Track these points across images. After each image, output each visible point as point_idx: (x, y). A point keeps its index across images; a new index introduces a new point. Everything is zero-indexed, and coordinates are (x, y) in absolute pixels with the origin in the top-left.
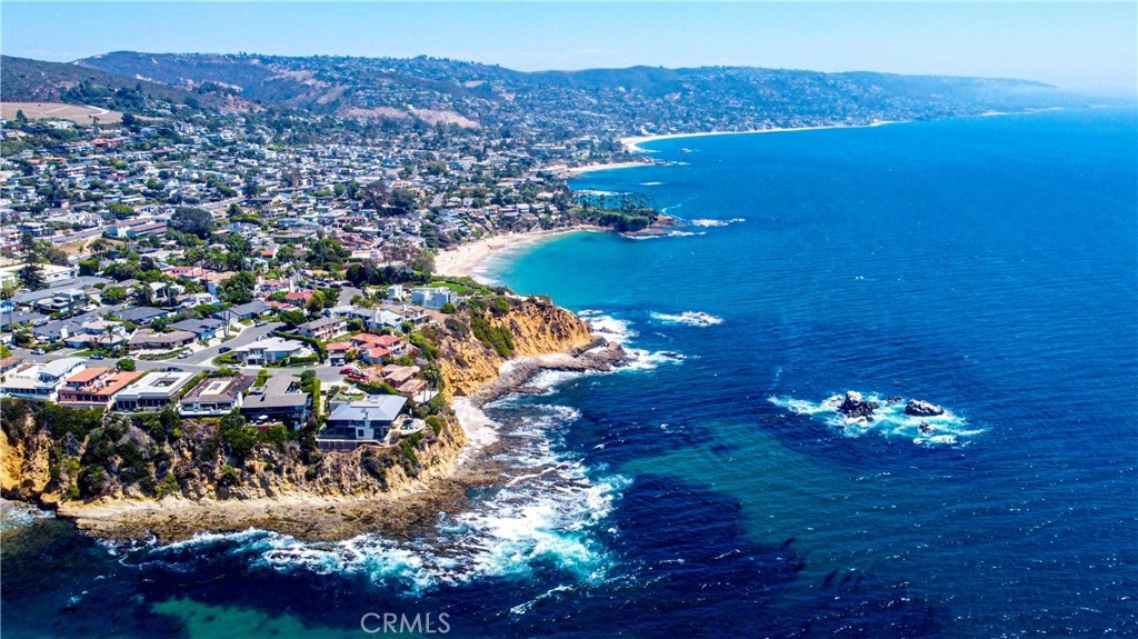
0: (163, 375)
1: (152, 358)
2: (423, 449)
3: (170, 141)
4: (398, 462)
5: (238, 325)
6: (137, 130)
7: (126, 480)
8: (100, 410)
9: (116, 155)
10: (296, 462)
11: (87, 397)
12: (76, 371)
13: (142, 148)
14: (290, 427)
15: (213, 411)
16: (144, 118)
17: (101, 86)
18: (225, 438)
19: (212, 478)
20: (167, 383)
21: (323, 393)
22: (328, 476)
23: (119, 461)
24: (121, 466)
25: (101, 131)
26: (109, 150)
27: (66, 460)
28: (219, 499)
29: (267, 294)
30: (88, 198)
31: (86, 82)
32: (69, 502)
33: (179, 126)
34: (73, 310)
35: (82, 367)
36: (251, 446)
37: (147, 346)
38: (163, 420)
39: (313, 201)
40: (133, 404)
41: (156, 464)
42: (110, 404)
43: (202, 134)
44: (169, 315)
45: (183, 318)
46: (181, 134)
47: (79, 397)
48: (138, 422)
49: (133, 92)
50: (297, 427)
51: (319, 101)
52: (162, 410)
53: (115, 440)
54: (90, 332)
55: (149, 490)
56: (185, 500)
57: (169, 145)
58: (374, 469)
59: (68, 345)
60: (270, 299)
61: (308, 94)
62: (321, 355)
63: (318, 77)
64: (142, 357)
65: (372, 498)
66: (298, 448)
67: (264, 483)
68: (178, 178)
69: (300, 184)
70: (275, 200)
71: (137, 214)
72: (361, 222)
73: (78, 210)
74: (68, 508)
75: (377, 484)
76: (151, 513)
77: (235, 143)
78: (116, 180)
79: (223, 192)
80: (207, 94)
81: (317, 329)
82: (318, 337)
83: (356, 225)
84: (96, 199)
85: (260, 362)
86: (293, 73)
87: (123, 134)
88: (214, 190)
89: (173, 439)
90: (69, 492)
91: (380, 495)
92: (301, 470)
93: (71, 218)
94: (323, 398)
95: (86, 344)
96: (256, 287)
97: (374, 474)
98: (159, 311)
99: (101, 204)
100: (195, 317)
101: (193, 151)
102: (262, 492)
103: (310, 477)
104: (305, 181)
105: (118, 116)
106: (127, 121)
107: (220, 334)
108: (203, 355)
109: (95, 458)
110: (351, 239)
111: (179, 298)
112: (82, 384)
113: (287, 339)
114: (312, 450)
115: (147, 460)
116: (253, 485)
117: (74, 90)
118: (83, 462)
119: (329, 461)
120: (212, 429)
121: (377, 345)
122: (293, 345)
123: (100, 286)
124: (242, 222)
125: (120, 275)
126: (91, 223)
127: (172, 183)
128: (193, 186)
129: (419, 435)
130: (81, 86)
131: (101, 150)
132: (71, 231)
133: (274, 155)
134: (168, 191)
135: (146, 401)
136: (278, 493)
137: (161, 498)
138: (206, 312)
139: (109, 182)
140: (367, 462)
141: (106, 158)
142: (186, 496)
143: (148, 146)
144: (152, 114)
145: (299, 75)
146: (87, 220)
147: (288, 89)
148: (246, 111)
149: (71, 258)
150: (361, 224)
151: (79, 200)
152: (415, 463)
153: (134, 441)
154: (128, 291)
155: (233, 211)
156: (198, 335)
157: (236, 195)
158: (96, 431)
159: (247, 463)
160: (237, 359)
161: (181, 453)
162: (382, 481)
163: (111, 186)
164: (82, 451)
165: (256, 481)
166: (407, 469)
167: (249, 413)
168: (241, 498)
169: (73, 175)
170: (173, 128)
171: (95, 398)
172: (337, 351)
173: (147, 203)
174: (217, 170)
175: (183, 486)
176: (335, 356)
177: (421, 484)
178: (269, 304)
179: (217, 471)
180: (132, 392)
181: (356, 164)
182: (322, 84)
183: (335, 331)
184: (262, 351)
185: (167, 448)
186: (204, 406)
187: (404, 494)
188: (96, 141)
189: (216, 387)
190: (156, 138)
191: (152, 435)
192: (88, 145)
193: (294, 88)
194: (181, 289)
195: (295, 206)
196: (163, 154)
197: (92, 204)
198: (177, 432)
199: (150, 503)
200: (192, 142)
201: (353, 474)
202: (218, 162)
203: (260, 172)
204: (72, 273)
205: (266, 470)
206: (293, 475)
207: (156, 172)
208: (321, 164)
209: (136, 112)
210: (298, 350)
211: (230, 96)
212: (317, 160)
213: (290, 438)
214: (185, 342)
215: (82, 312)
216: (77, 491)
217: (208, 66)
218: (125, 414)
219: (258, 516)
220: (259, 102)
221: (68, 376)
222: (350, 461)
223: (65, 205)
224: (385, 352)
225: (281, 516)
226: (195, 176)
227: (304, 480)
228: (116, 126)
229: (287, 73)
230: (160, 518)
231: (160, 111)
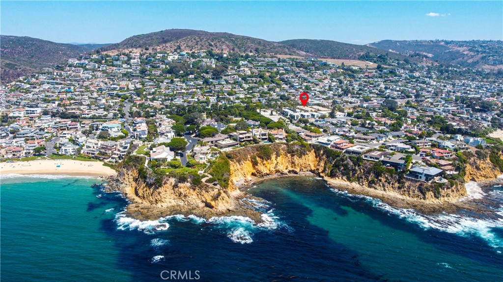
0: (361, 146)
1: (360, 142)
2: (444, 189)
3: (393, 75)
4: (432, 191)
5: (391, 138)
6: (381, 71)
7: (343, 174)
8: (341, 152)
9: (371, 79)
10: (396, 182)
11: (338, 148)
12: (337, 140)
13: (381, 77)
14: (397, 170)
15: (373, 159)
16: (385, 66)
17: (373, 54)
18: (374, 168)
19: (367, 181)
20: (361, 149)
21: (412, 163)
22: (405, 189)
23: (342, 168)
24: (343, 170)
25: (368, 70)
26: (369, 78)
27: (328, 165)
28: (368, 187)
29: (405, 130)
30: (357, 93)
31: (368, 52)
32: (327, 177)
33: (398, 70)
34: (342, 125)
35: (339, 140)
36: (382, 173)
37: (360, 138)
38: (357, 158)
39: (443, 102)
40: (350, 152)
41: (353, 172)
42: (344, 151)
43: (406, 73)
44: (370, 131)
45: (374, 133)
46: (398, 73)
47: (336, 148)
48: (350, 158)
49: (384, 56)
50: (399, 170)
51: (468, 62)
52: (358, 156)
53: (343, 162)
54: (344, 131)
55: (349, 179)
56: (358, 185)
57: (392, 77)
58: (423, 191)
59: (337, 134)
60: (406, 132)
61: (463, 58)
62: (417, 151)
63: (470, 50)
64: (357, 141)
65: (419, 200)
66: (397, 177)
67: (384, 186)
68: (391, 90)
69: (442, 95)
70: (426, 100)
71: (372, 101)
72: (462, 113)
73: (353, 97)
74: (326, 178)
75: (422, 196)
76: (348, 185)
77: (419, 77)
78: (368, 88)
79: (407, 96)
80: (415, 57)
81: (418, 143)
82: (418, 146)
83: (459, 114)
84: (360, 94)
85: (394, 150)
86: (459, 49)
87: (376, 72)
88: (403, 95)
89: (359, 166)
90: (327, 174)
91: (422, 200)
92: (397, 185)
93: (350, 99)
94: (411, 164)
95: (342, 135)
96: (403, 127)
97: (422, 192)
98: (367, 129)
99: (361, 96)
100: (378, 133)
101: (401, 80)
102: (382, 189)
103: (399, 188)
104: (444, 95)
105: (376, 65)
106: (379, 67)
107: (384, 139)
108: (376, 144)
109: (336, 166)
110: (453, 119)
111: (374, 126)
112: (338, 144)
113: (406, 144)
114: (402, 179)
115: (350, 170)
116: (380, 185)
117: (363, 55)
118: (333, 166)
119: (407, 184)
120: (371, 165)
121: (439, 152)
122: (408, 146)
123: (351, 120)
124: (409, 107)
125: (358, 117)
126: (356, 102)
127: (388, 91)
128: (396, 93)
129: (444, 184)
130: (366, 54)
131: (367, 77)
132: (349, 104)
133: (435, 83)
134: (386, 93)
135: (354, 152)
136: (387, 190)
137: (352, 182)
138: (382, 132)
139: (366, 89)
140: (420, 187)
141: (367, 80)
142: (359, 184)
143: (384, 77)
144: (390, 65)
145: (461, 49)
146: (355, 101)
147: (454, 55)
148: (430, 65)
149: (345, 111)
150: (462, 114)
151: (354, 94)
152: (439, 193)
153: (348, 163)
154: (359, 122)
155: (408, 103)
156: (377, 138)
157: (411, 97)
158: (338, 158)
159: (380, 178)
160: (387, 147)
161: (360, 170)
162: (424, 195)
163: (366, 90)
164: (333, 163)
165: (381, 184)
166: (435, 194)
167: (384, 162)
168: (375, 189)
169: (354, 85)
170: (395, 70)
171: (340, 149)
172: (423, 152)
173: (376, 97)
174: (407, 88)
175: (359, 181)
176: (422, 153)
177: (440, 201)
178: (405, 133)
179: (370, 178)
180: (351, 149)
181: (473, 90)
182: (472, 54)
183: (426, 146)
184: (396, 146)
185: (357, 168)
186: (371, 157)
187: (432, 203)
188: (365, 74)
189: (376, 153)
190: (387, 74)
191: (353, 163)
192: (362, 75)
193: (457, 55)
194: (376, 124)
195: (434, 104)
196: (389, 80)
197: (358, 96)
198: (361, 164)
199: (348, 183)
200: (402, 76)
201: (414, 191)
202: (409, 85)
203: (425, 90)
204: (345, 115)
205: (385, 181)
206: (394, 186)
207: (384, 86)
208: (455, 88)
209: (383, 64)
210: (409, 149)
211: (424, 58)
212: (454, 87)
213: (395, 174)
214: (372, 140)
215: (344, 127)
216: (329, 174)
217: (420, 45)
218: (347, 155)
219: (379, 195)
220: (437, 61)
221: (334, 141)
222: (414, 186)
223: (349, 95)
224: (442, 155)
225: (386, 197)
226: (398, 89)
227: (397, 189)
228: (374, 69)
229: (456, 48)
230: (350, 187)
231: (393, 64)
